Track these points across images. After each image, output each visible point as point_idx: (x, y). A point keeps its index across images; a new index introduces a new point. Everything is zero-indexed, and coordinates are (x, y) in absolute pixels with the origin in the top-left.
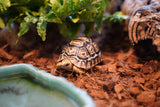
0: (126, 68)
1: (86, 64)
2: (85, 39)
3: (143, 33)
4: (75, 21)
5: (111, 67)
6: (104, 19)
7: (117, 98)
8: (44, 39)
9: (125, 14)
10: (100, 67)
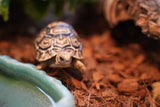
7: (95, 88)
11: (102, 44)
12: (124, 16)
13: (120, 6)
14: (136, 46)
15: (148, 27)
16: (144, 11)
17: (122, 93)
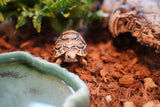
4: (66, 16)
6: (89, 16)
7: (103, 81)
8: (39, 31)
9: (105, 12)
11: (106, 50)
12: (123, 29)
13: (121, 22)
14: (132, 51)
15: (141, 37)
16: (139, 26)
17: (122, 85)
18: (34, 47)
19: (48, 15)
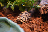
0: (39, 23)
1: (26, 20)
2: (26, 12)
3: (45, 11)
4: (24, 6)
5: (34, 22)
6: (33, 6)
9: (40, 6)
10: (30, 21)
18: (12, 16)
19: (17, 5)
